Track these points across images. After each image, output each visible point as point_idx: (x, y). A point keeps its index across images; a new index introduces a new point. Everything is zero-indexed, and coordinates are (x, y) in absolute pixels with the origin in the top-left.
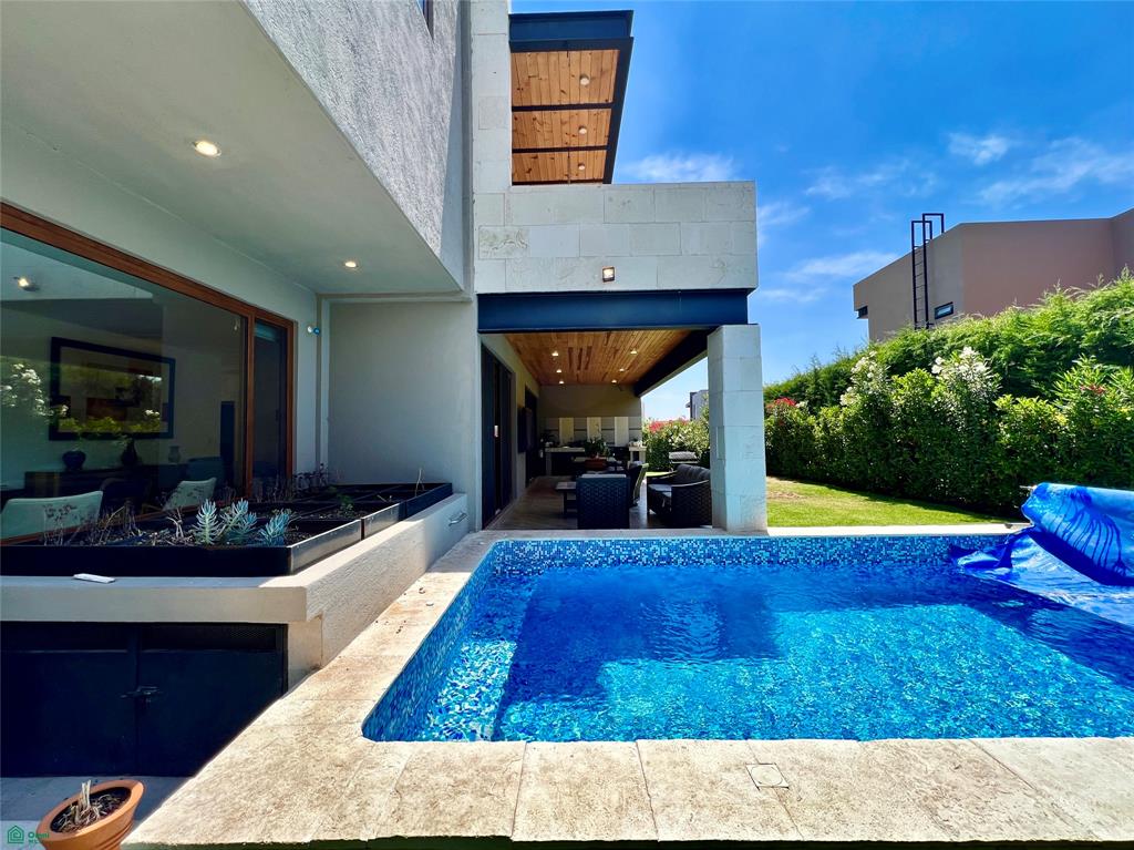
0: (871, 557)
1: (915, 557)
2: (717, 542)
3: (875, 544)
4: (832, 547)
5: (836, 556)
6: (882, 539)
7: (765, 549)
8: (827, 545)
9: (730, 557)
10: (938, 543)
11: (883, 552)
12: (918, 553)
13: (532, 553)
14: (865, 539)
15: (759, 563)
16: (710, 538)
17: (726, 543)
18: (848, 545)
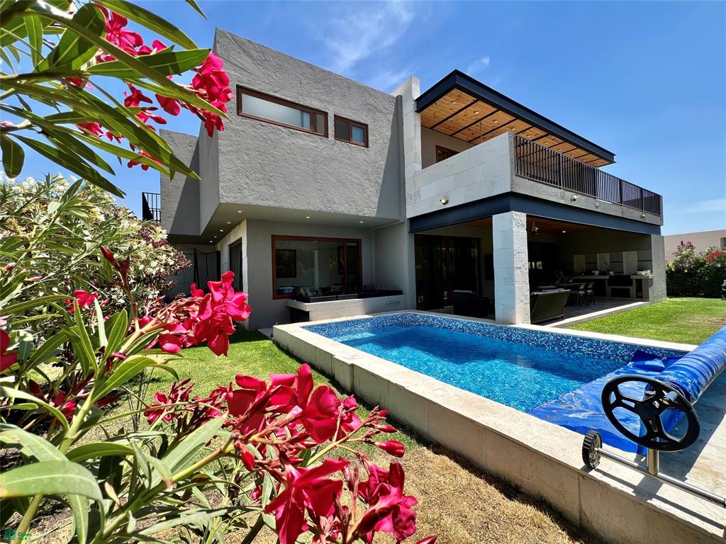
0: (567, 348)
1: (601, 354)
2: (483, 325)
3: (570, 340)
4: (541, 337)
5: (544, 343)
6: (575, 338)
7: (505, 332)
8: (539, 335)
9: (488, 333)
10: (620, 348)
11: (576, 346)
12: (603, 351)
13: (419, 319)
14: (562, 336)
15: (502, 339)
16: (480, 322)
17: (487, 326)
18: (552, 338)
